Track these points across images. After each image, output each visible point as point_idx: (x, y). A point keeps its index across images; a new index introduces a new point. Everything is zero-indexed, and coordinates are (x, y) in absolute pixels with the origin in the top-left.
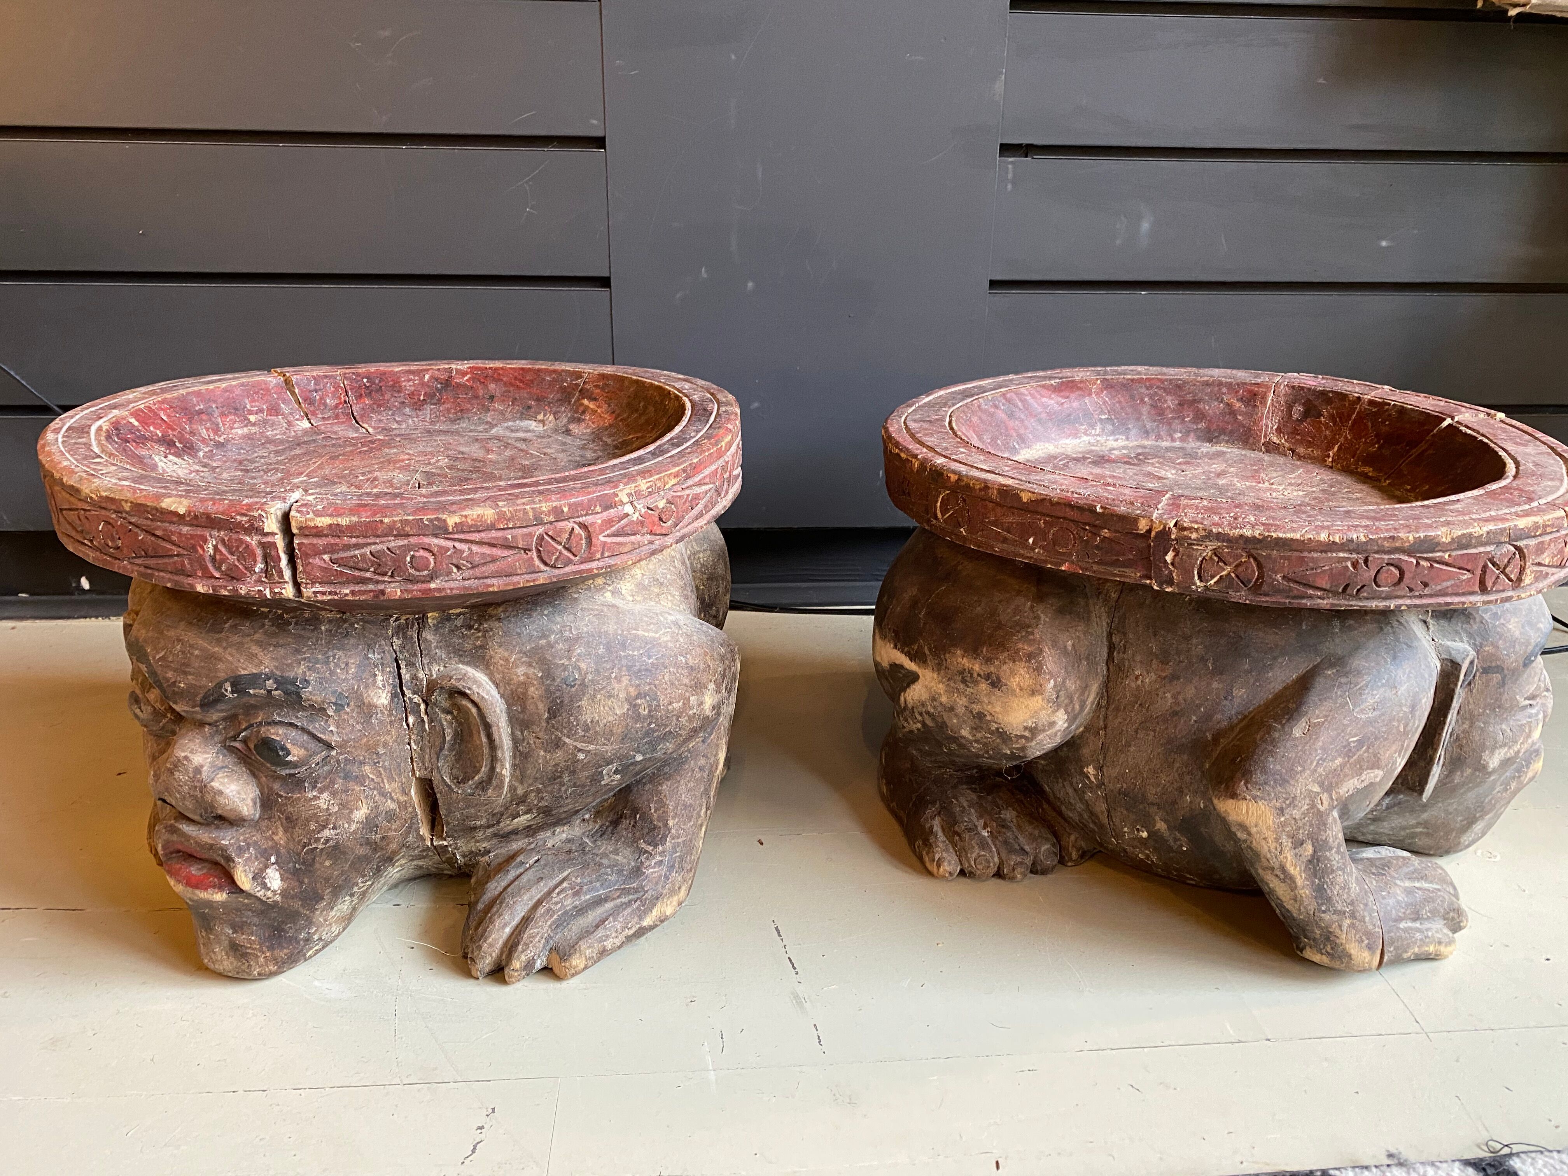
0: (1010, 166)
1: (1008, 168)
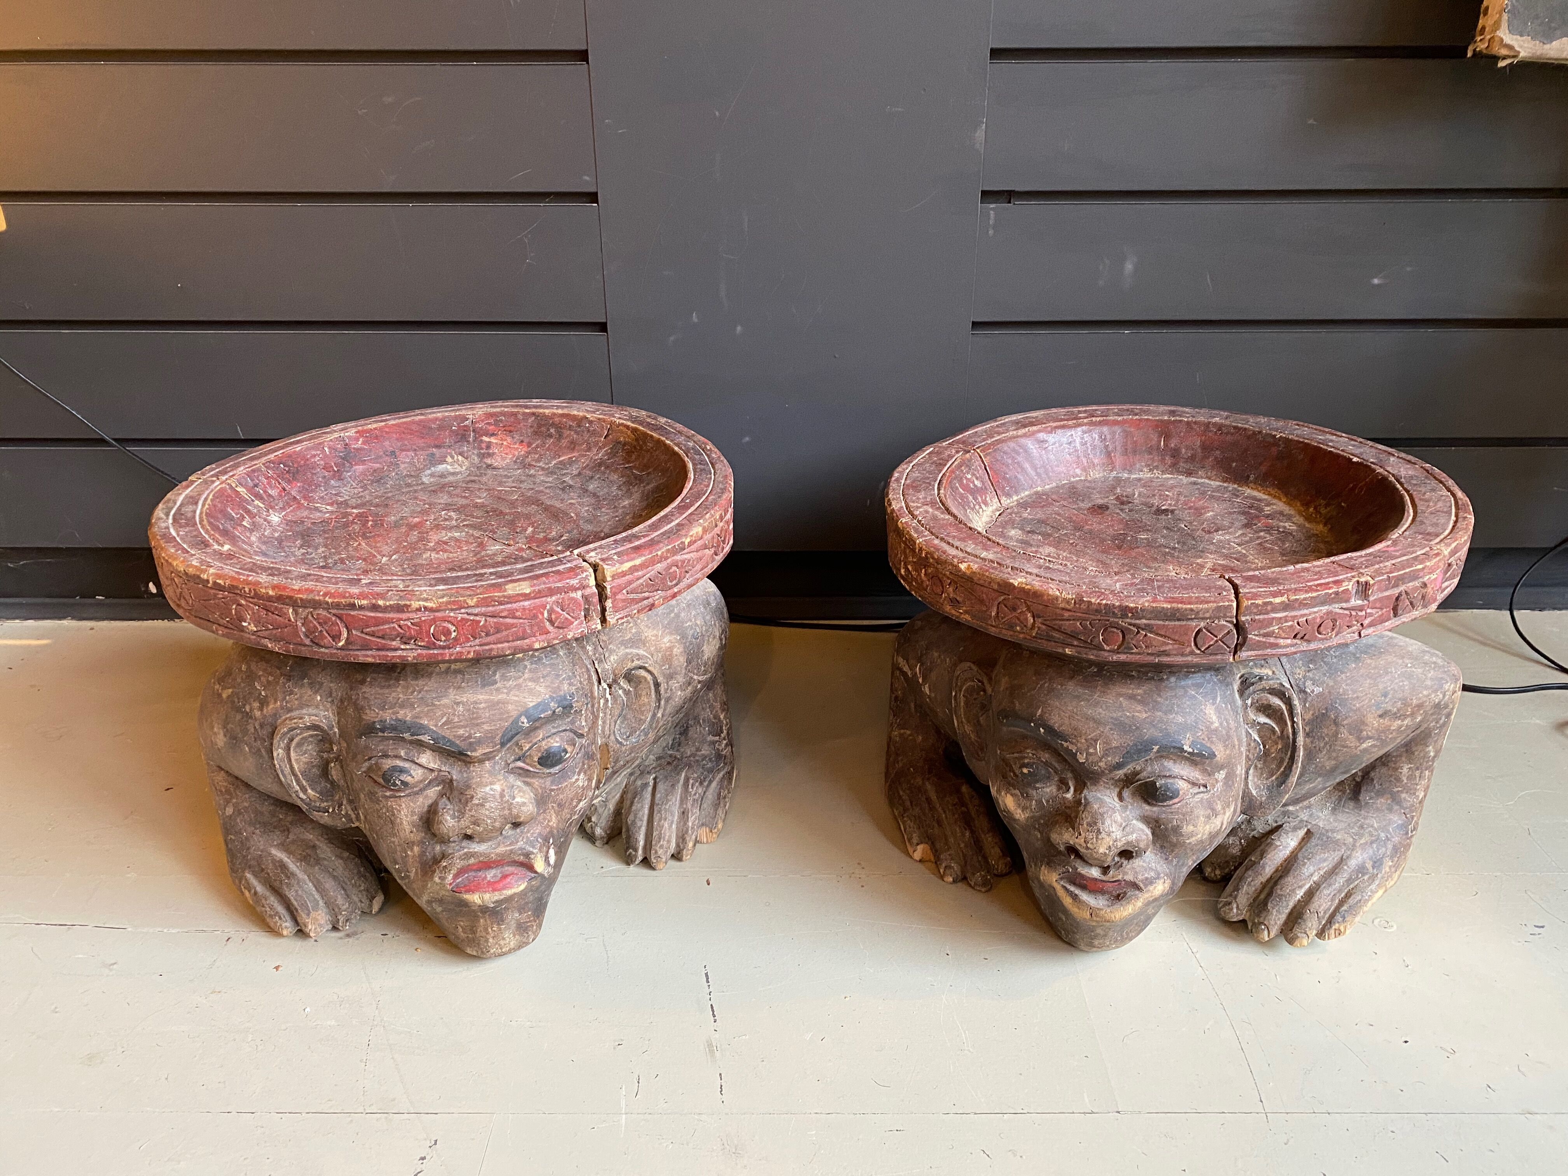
0: (992, 212)
1: (989, 214)
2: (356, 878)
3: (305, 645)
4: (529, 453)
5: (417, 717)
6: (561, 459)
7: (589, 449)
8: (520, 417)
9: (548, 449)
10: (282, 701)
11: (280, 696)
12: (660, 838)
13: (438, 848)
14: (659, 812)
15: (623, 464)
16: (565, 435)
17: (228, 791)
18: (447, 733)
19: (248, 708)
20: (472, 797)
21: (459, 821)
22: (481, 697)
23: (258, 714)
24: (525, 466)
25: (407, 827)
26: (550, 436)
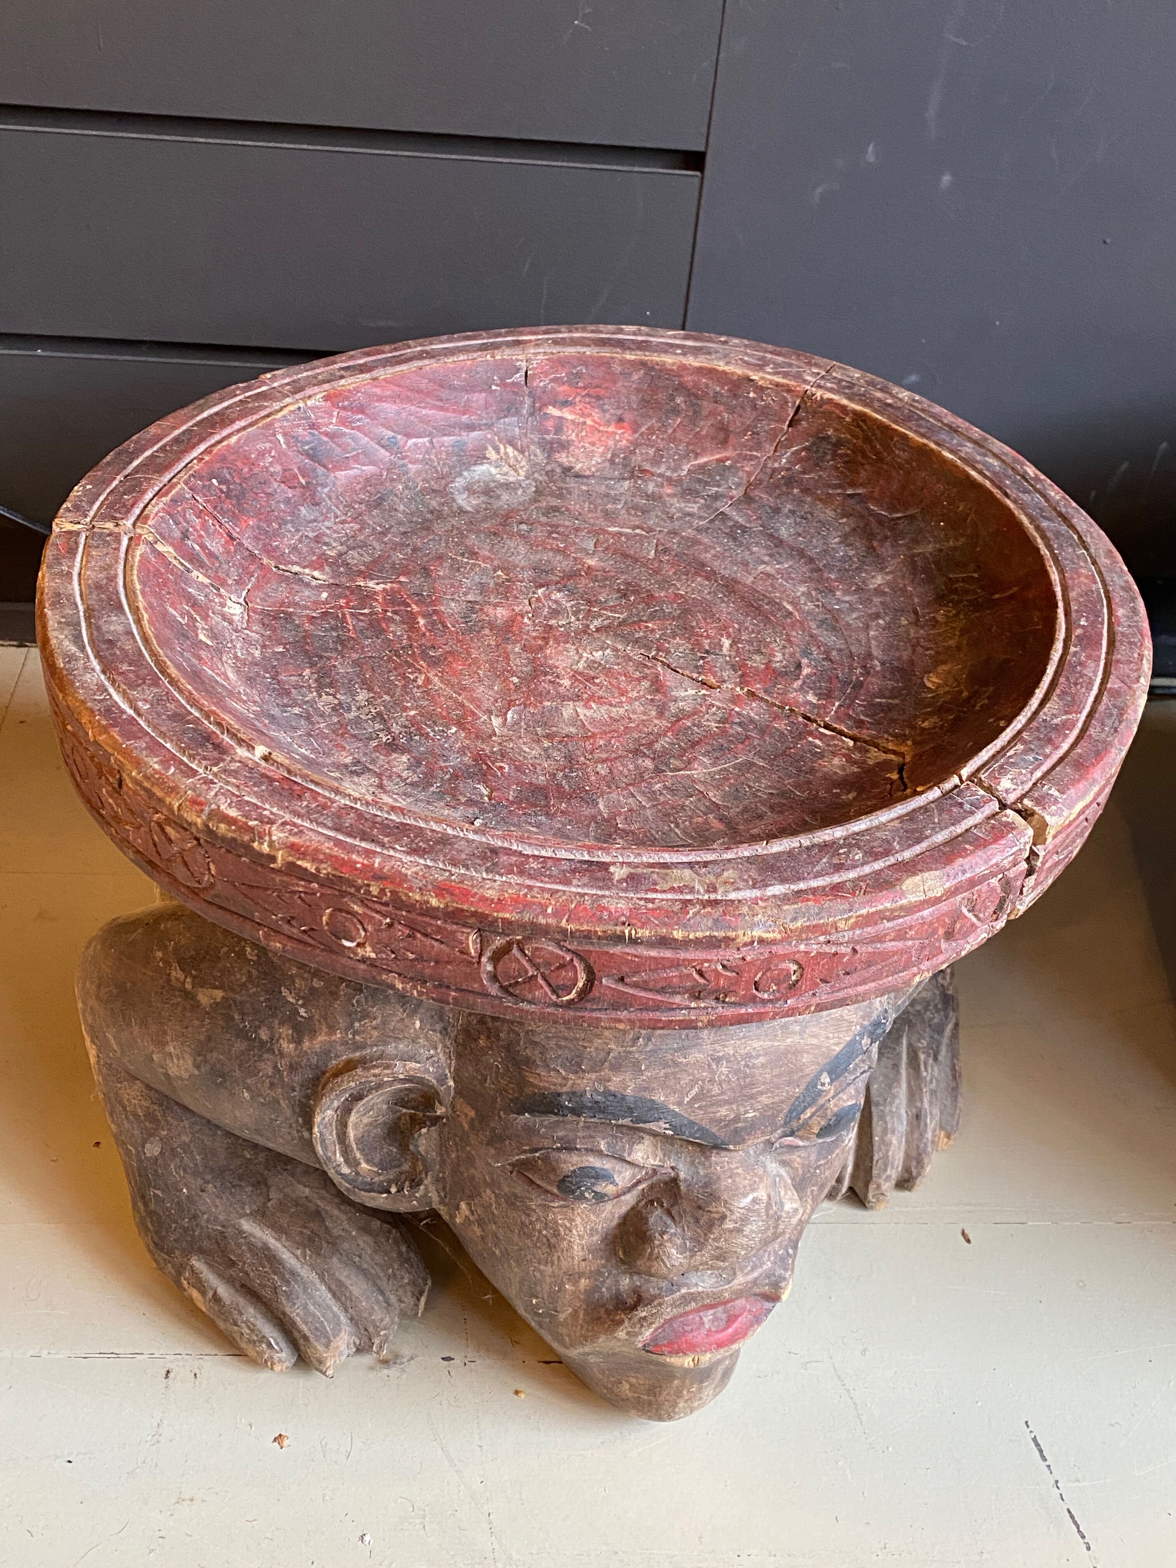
2: (396, 1266)
3: (486, 995)
4: (636, 444)
5: (645, 1089)
6: (703, 460)
7: (758, 446)
8: (617, 368)
9: (673, 439)
10: (346, 1030)
11: (342, 1022)
12: (886, 1165)
13: (625, 1282)
14: (882, 1117)
15: (840, 486)
16: (705, 413)
17: (150, 1116)
18: (698, 1117)
19: (264, 1035)
20: (723, 1217)
21: (691, 1257)
22: (756, 1044)
23: (288, 1047)
24: (636, 473)
25: (578, 1252)
26: (676, 411)
